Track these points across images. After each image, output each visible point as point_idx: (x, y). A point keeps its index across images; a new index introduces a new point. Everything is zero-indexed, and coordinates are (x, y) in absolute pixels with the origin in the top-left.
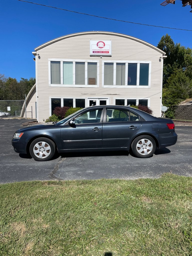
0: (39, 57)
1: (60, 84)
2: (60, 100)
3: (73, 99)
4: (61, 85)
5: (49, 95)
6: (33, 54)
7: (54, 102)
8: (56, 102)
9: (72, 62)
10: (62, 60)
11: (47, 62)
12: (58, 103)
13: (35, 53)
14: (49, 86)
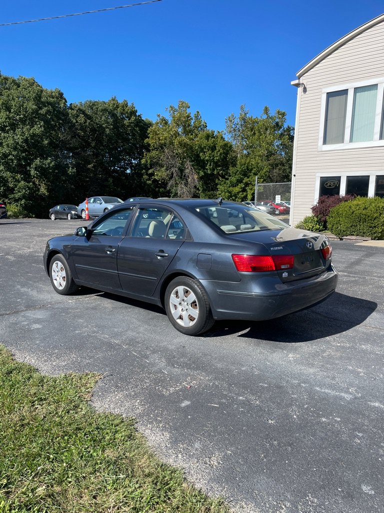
0: (305, 90)
1: (343, 142)
2: (338, 179)
3: (369, 176)
4: (346, 145)
5: (316, 171)
6: (293, 85)
7: (327, 184)
8: (330, 186)
9: (377, 85)
10: (350, 86)
11: (319, 97)
12: (334, 187)
13: (296, 82)
14: (320, 150)
